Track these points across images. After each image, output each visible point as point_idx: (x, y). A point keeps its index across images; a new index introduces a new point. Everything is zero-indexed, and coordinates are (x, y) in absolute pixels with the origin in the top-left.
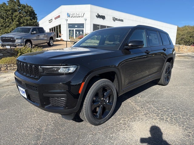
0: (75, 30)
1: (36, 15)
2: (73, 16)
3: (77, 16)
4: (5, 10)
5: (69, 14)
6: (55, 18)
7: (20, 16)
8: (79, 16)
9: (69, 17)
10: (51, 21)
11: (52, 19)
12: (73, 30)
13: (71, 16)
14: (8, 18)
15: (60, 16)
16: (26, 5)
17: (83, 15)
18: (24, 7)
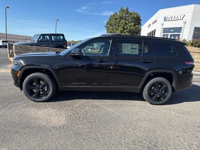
0: (170, 35)
1: (141, 20)
2: (171, 20)
3: (175, 19)
4: (115, 19)
5: (166, 18)
6: (153, 23)
7: (125, 23)
8: (178, 19)
9: (166, 21)
10: (149, 26)
11: (150, 24)
12: (168, 35)
13: (167, 20)
14: (116, 25)
15: (157, 21)
16: (132, 12)
17: (182, 17)
18: (131, 14)
